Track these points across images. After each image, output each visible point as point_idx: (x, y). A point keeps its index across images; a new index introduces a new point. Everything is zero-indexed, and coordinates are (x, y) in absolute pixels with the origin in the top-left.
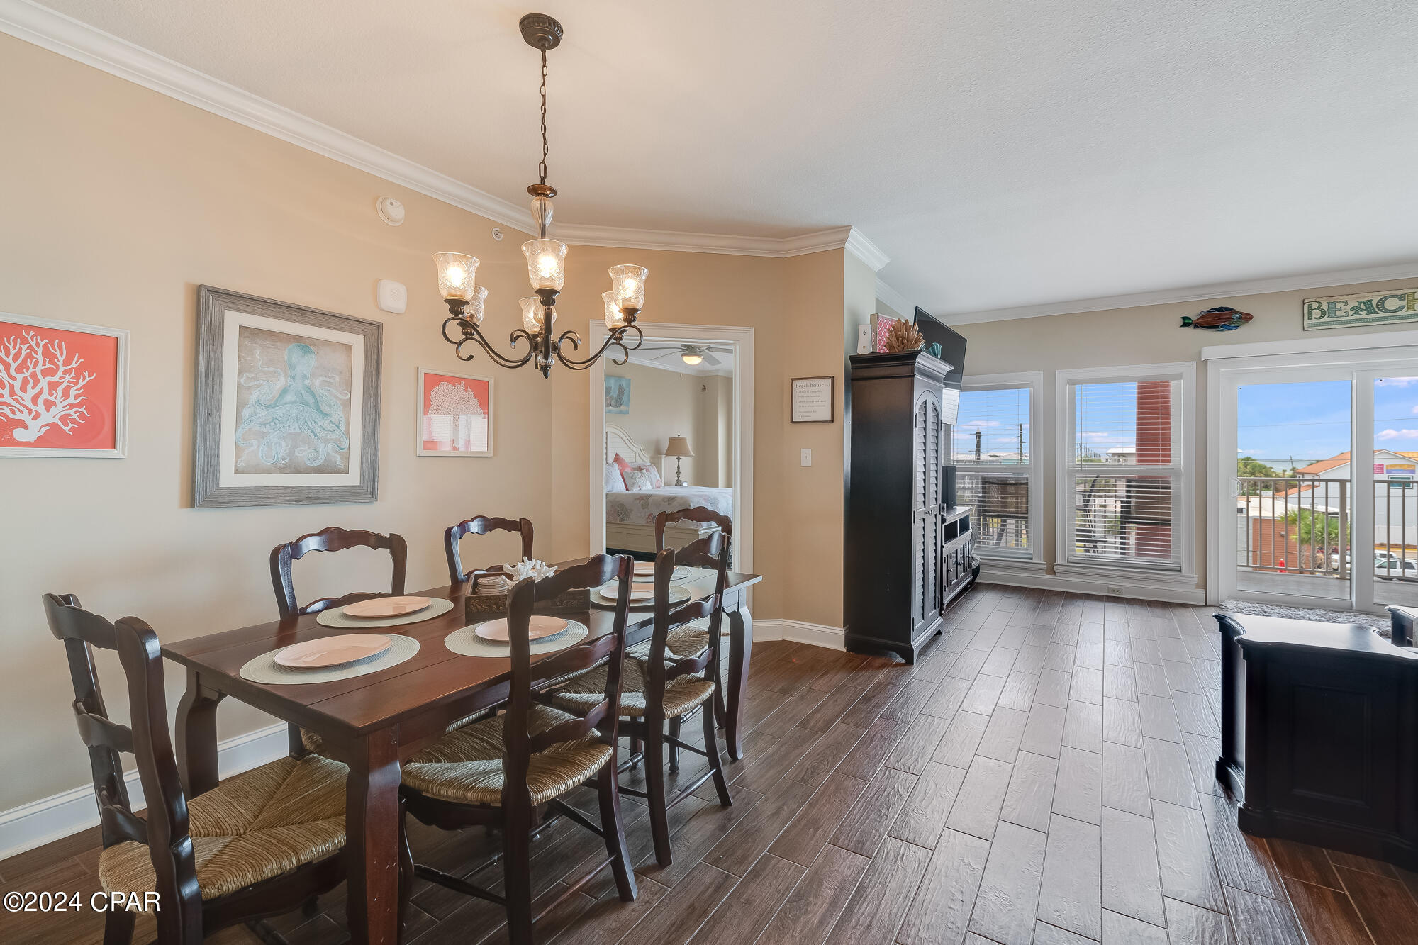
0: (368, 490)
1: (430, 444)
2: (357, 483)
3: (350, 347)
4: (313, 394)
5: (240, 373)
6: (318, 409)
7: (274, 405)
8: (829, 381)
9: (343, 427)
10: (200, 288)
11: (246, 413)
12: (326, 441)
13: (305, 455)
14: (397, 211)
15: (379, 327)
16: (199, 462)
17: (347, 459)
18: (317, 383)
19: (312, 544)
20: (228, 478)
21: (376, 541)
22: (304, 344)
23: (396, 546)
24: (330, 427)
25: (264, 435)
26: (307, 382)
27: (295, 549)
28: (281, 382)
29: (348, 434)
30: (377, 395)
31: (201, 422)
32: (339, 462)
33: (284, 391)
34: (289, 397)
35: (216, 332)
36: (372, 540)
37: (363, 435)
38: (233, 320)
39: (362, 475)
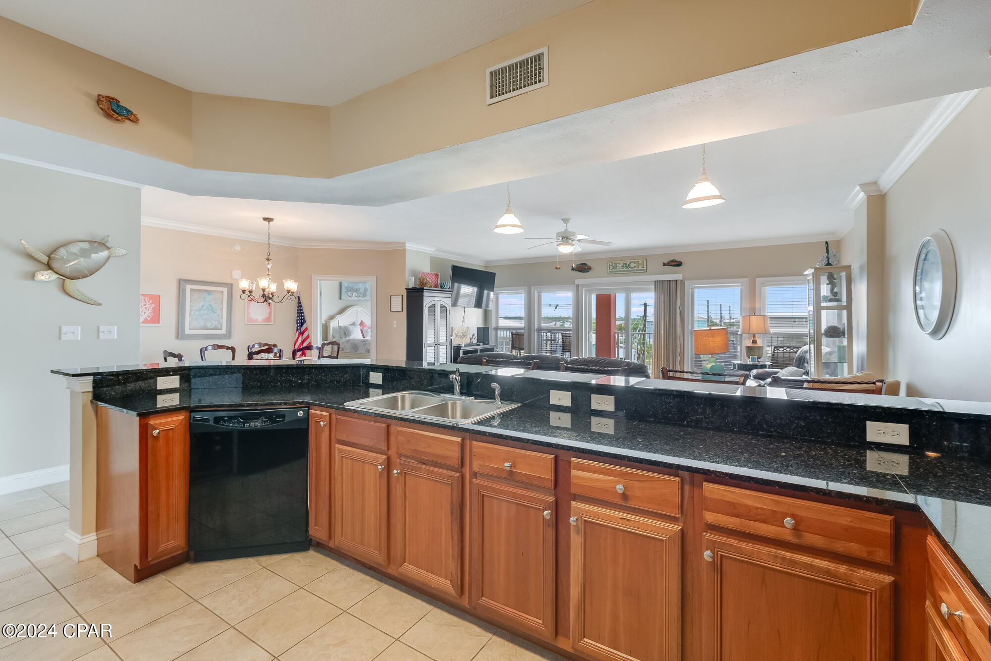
0: (229, 335)
1: (250, 320)
2: (225, 333)
3: (223, 292)
4: (211, 307)
5: (191, 302)
6: (213, 311)
7: (200, 310)
8: (401, 297)
9: (220, 316)
10: (180, 280)
11: (192, 313)
12: (215, 320)
13: (209, 325)
14: (238, 248)
15: (232, 285)
16: (180, 326)
17: (221, 326)
18: (213, 303)
19: (210, 348)
20: (188, 331)
21: (228, 348)
22: (209, 292)
23: (233, 350)
24: (217, 316)
25: (197, 319)
26: (210, 303)
27: (206, 348)
28: (202, 304)
29: (222, 318)
30: (231, 306)
31: (180, 316)
32: (219, 327)
33: (203, 306)
34: (204, 308)
35: (184, 291)
36: (226, 348)
37: (227, 318)
38: (189, 287)
39: (226, 330)
